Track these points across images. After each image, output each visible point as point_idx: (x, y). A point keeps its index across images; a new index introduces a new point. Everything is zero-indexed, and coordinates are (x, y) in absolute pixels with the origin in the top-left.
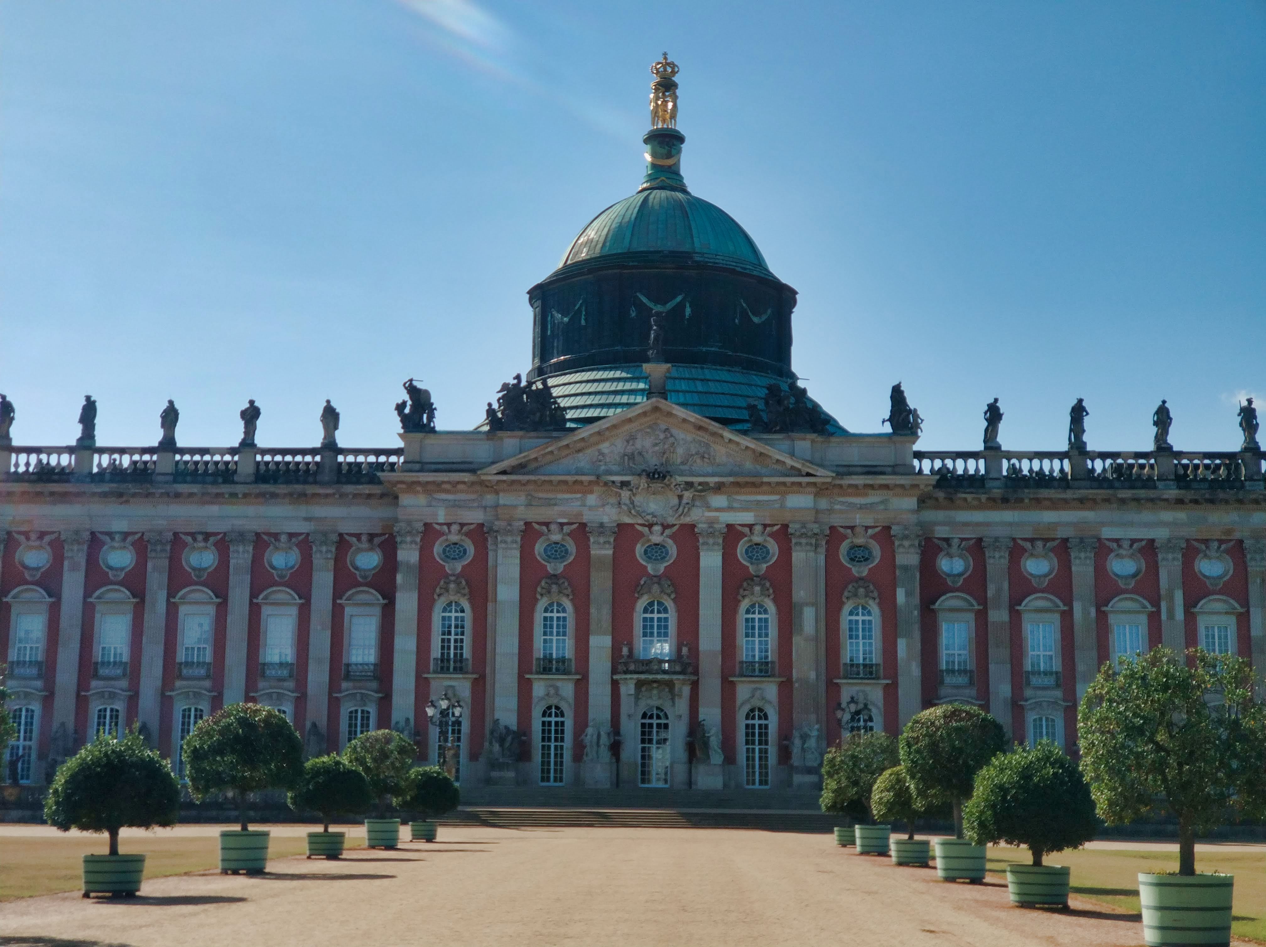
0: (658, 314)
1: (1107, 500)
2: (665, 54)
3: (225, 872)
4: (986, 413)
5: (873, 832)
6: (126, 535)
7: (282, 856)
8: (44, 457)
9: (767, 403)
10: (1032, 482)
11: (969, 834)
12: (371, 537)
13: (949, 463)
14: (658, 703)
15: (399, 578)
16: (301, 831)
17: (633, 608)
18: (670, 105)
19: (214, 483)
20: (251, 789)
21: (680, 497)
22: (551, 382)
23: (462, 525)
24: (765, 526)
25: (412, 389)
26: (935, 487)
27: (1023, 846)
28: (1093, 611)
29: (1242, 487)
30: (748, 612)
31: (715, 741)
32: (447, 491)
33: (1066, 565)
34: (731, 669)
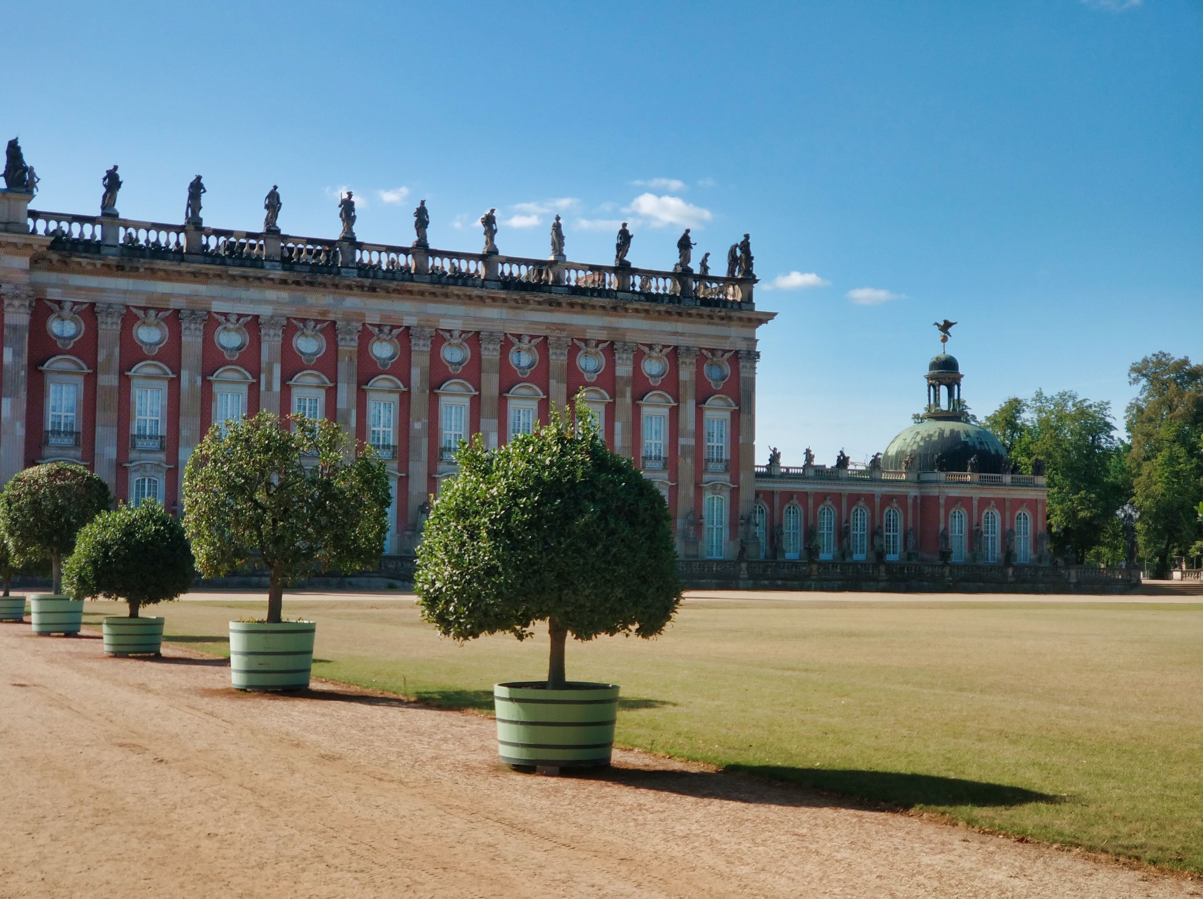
1: (218, 277)
4: (105, 179)
10: (148, 252)
11: (68, 589)
13: (65, 226)
26: (49, 248)
27: (121, 599)
28: (199, 380)
29: (339, 273)
33: (176, 336)
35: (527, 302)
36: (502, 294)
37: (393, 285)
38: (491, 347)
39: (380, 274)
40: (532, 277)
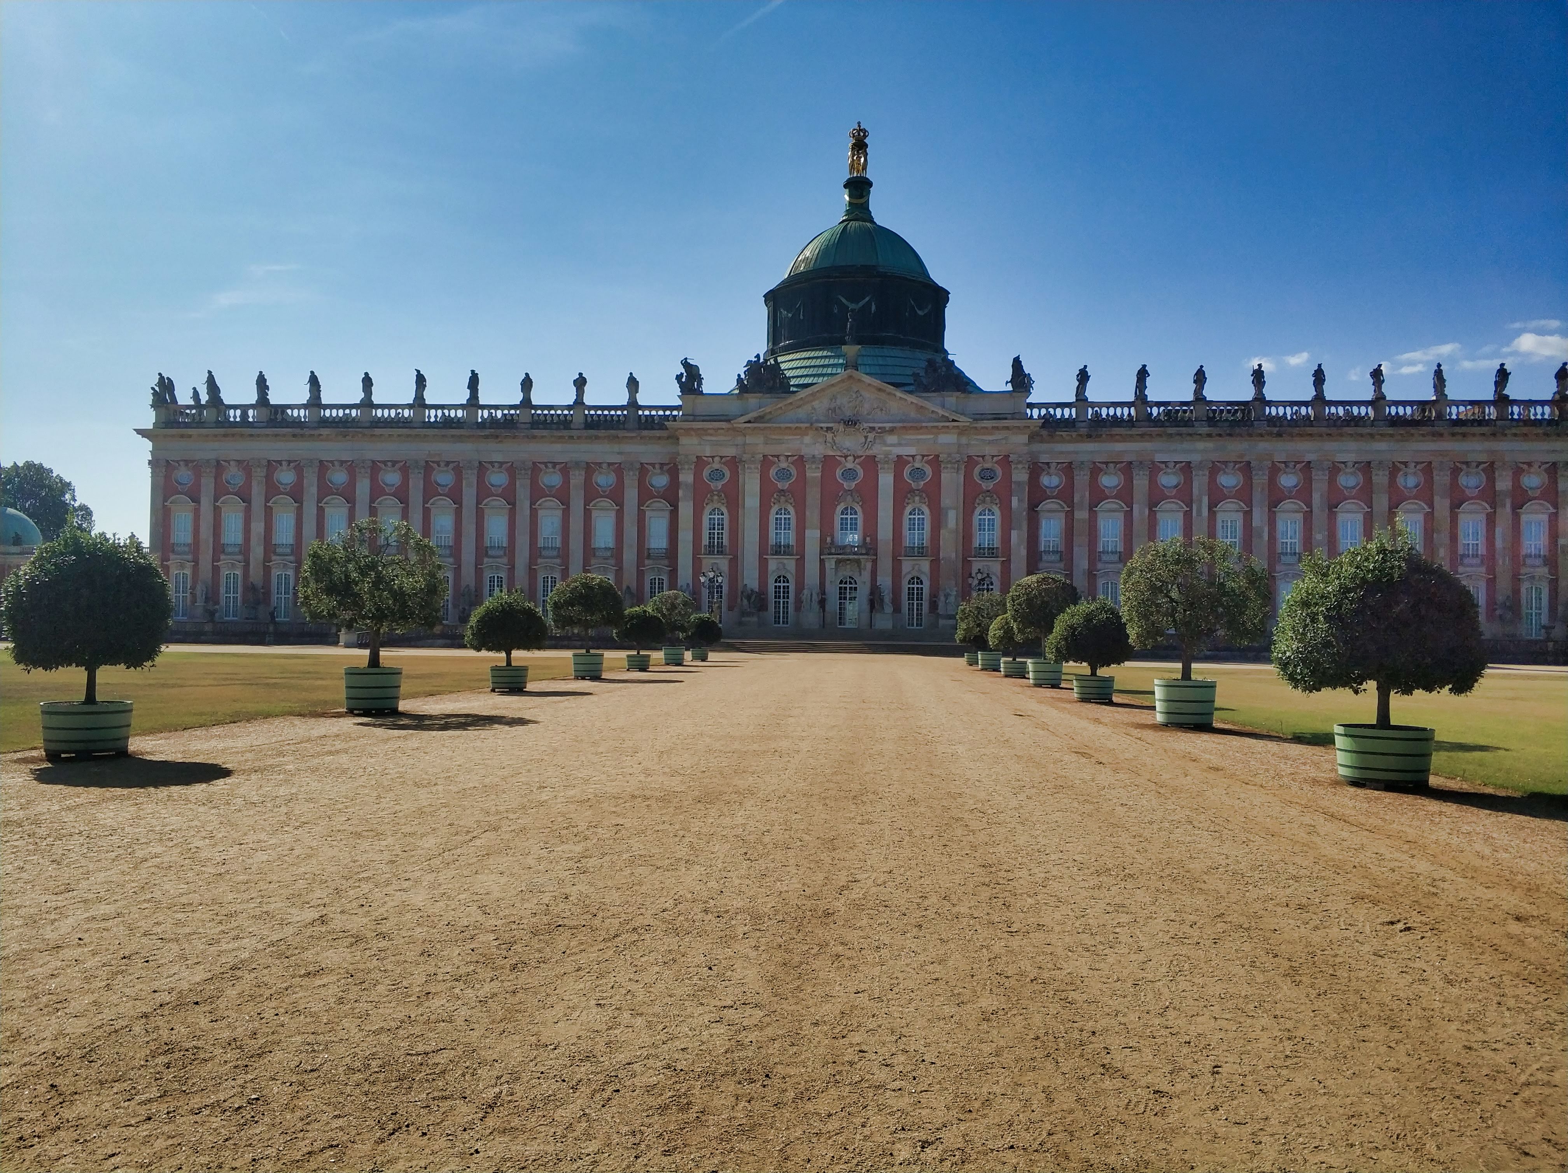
0: (852, 311)
1: (1160, 435)
2: (859, 123)
3: (577, 678)
4: (1078, 376)
5: (989, 656)
6: (501, 464)
7: (611, 669)
8: (446, 412)
9: (926, 372)
10: (1108, 424)
11: (1050, 657)
12: (662, 465)
13: (1051, 411)
14: (850, 574)
15: (681, 493)
16: (623, 654)
17: (834, 512)
18: (862, 159)
19: (558, 429)
20: (592, 627)
21: (866, 437)
22: (780, 359)
23: (721, 457)
24: (923, 456)
25: (686, 364)
26: (1041, 427)
27: (1085, 664)
28: (1147, 511)
29: (1252, 425)
30: (910, 514)
31: (887, 599)
32: (711, 435)
33: (1129, 480)
34: (899, 551)
35: (1412, 435)
36: (1390, 431)
37: (1296, 430)
38: (1381, 473)
39: (1285, 423)
40: (1417, 415)
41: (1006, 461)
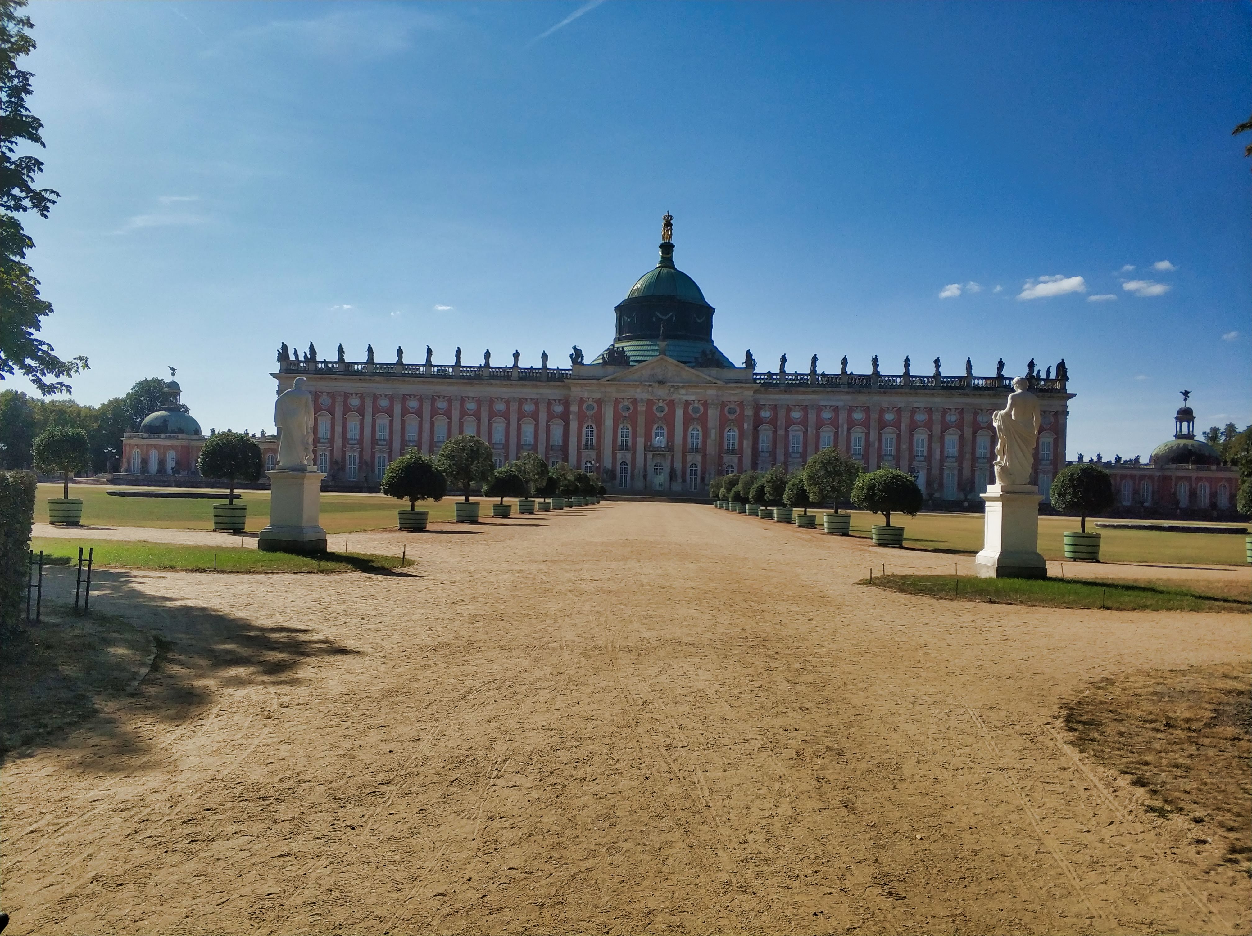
0: (663, 320)
1: (823, 392)
2: (668, 212)
4: (781, 358)
8: (443, 369)
9: (701, 354)
12: (560, 401)
14: (660, 461)
15: (571, 416)
17: (652, 429)
19: (504, 380)
21: (669, 390)
22: (622, 345)
23: (593, 398)
24: (699, 401)
25: (575, 348)
26: (760, 387)
28: (815, 431)
29: (872, 387)
30: (692, 431)
31: (679, 475)
32: (588, 387)
33: (806, 415)
34: (685, 451)
35: (955, 393)
37: (894, 391)
38: (937, 414)
39: (888, 386)
40: (957, 384)
41: (741, 404)
